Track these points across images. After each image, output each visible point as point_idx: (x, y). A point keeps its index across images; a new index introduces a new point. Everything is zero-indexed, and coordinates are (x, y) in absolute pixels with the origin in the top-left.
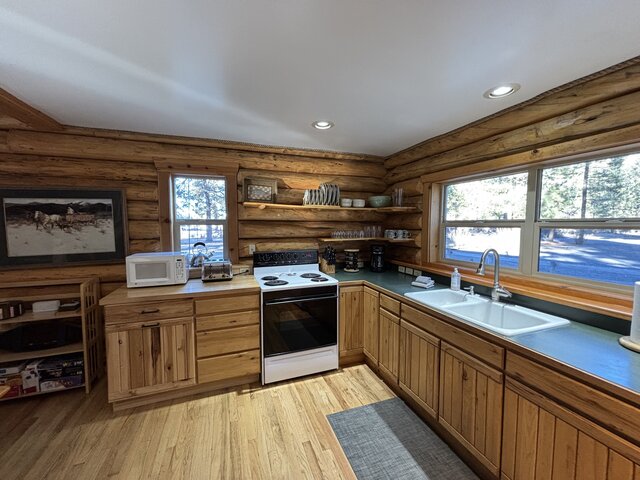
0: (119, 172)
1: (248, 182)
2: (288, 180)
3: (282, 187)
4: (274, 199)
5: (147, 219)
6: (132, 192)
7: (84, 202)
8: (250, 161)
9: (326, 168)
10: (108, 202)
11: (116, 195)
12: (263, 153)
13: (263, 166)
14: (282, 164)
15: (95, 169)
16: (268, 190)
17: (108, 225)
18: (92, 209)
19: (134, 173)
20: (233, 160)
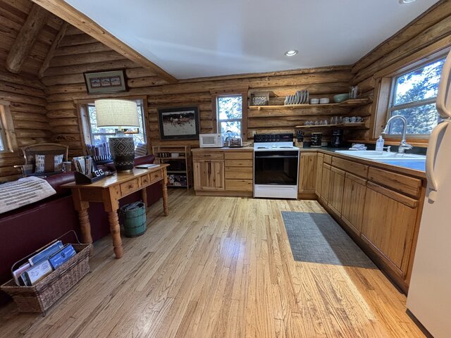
0: (196, 98)
1: (253, 95)
2: (276, 92)
3: (272, 96)
4: (267, 104)
5: (208, 119)
6: (202, 107)
7: (185, 113)
8: (255, 83)
9: (303, 80)
10: (193, 112)
11: (195, 109)
12: (262, 77)
13: (262, 85)
14: (273, 82)
15: (188, 97)
16: (264, 99)
17: (193, 122)
18: (187, 116)
19: (202, 97)
20: (245, 84)
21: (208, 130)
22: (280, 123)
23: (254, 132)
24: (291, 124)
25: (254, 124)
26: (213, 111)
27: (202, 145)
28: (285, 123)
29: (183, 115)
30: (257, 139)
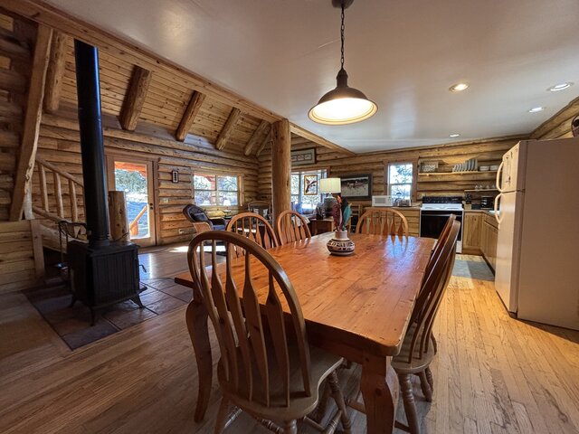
0: (371, 167)
1: (422, 164)
2: (445, 160)
3: (441, 164)
4: (436, 171)
5: (379, 184)
6: (375, 174)
7: (360, 179)
8: (424, 154)
10: (367, 178)
11: (370, 176)
12: (431, 149)
13: (432, 155)
14: (443, 152)
15: (364, 166)
16: (433, 167)
17: (367, 186)
18: (362, 181)
19: (376, 166)
20: (416, 155)
21: (379, 193)
22: (450, 187)
23: (423, 195)
24: (460, 188)
25: (422, 187)
26: (385, 177)
27: (374, 204)
28: (454, 187)
29: (358, 181)
30: (425, 200)
